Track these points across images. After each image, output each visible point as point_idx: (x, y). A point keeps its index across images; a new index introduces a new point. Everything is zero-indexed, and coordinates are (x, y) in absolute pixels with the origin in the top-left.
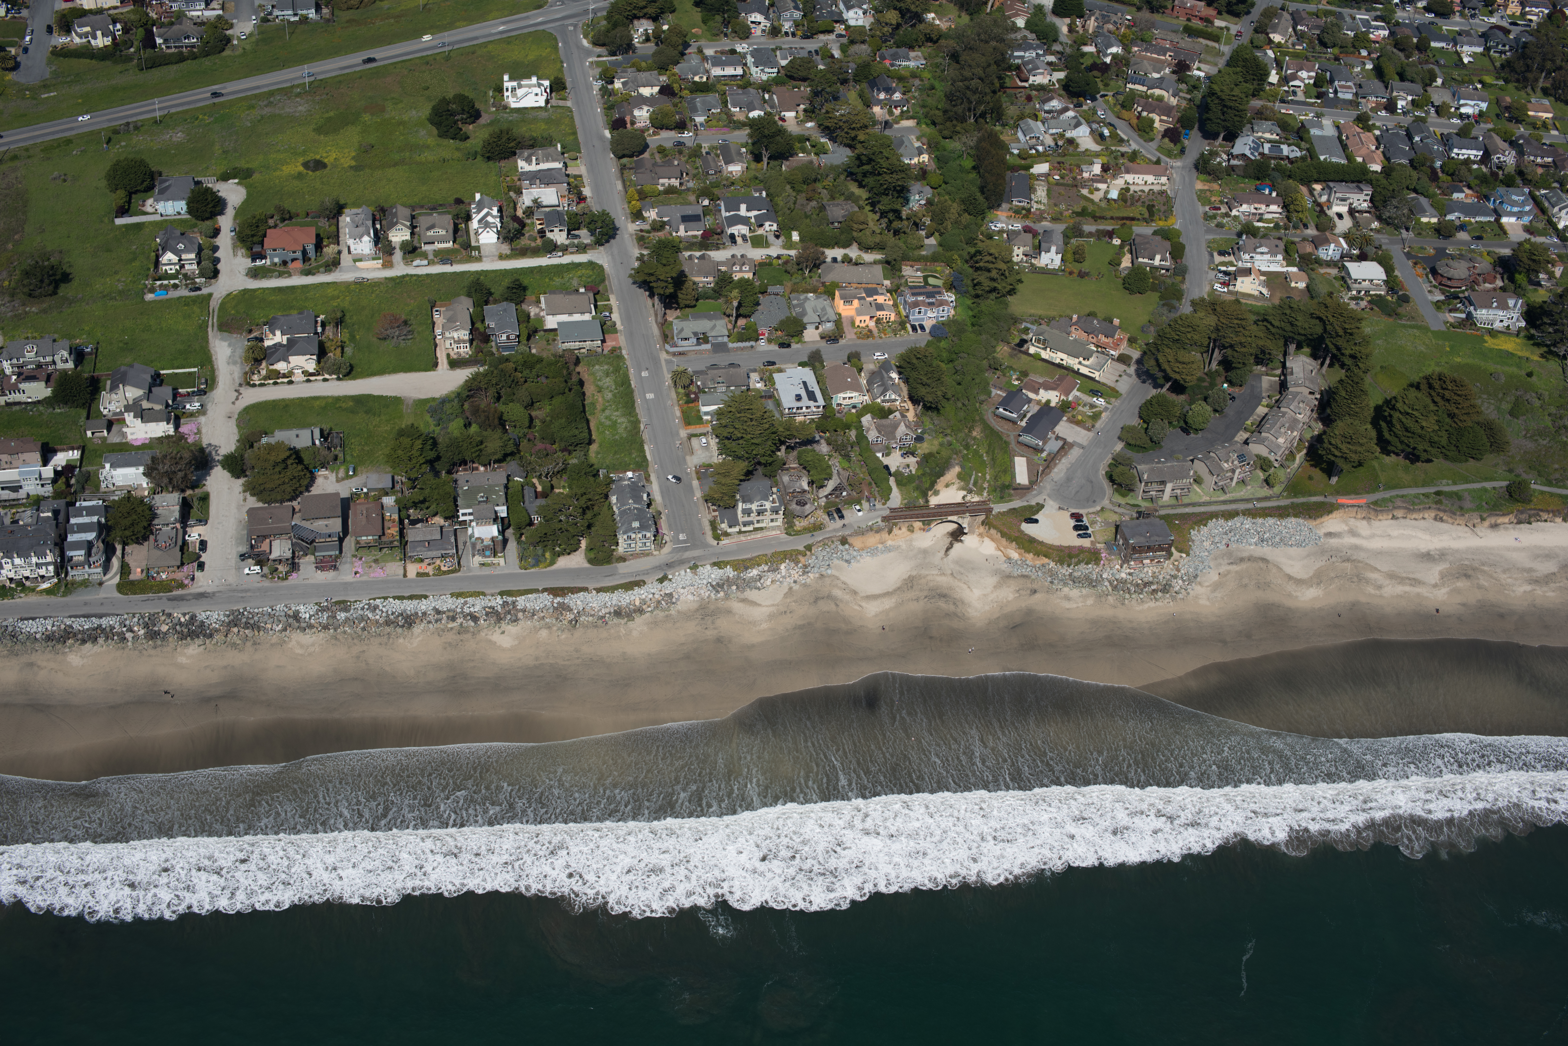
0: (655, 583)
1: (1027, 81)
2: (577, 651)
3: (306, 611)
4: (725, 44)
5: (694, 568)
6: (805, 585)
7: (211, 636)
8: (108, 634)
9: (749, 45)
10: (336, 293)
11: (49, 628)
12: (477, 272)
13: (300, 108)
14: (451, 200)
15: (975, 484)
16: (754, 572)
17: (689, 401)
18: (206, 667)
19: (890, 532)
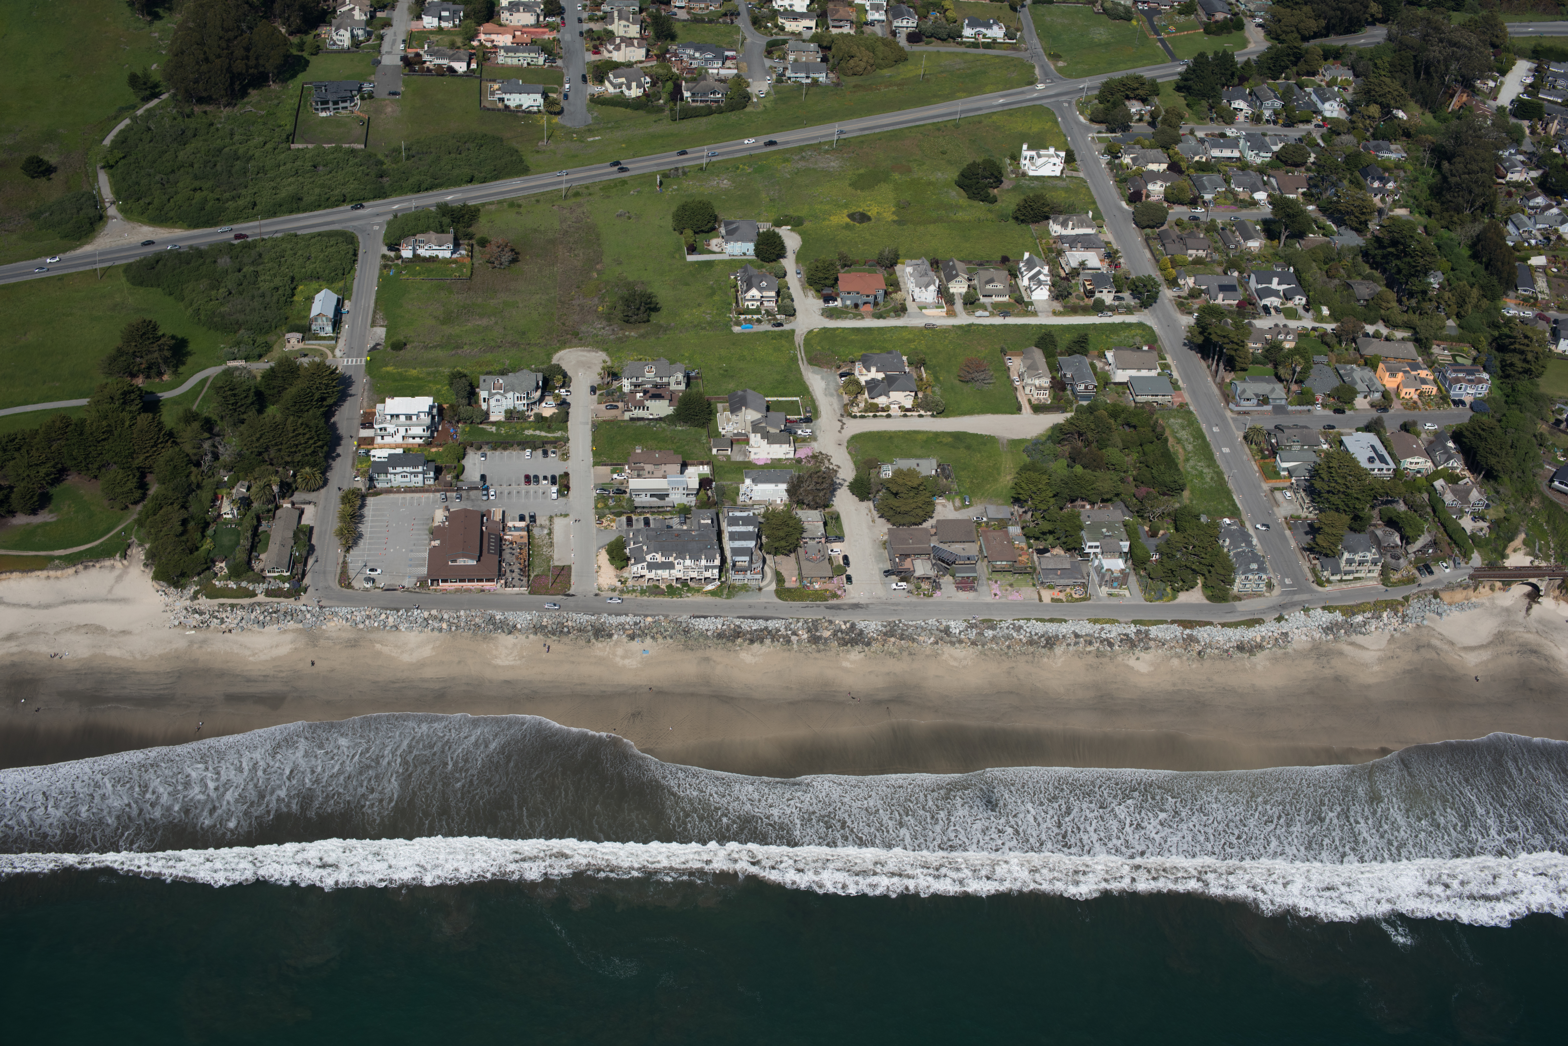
0: (1273, 622)
1: (1503, 177)
2: (1209, 680)
3: (956, 626)
4: (1215, 128)
5: (1306, 610)
6: (1404, 633)
7: (868, 644)
8: (774, 635)
9: (1238, 130)
10: (911, 336)
11: (720, 626)
12: (1036, 325)
13: (832, 164)
14: (998, 257)
15: (1540, 550)
16: (1359, 618)
17: (1264, 457)
18: (870, 672)
19: (1475, 590)
